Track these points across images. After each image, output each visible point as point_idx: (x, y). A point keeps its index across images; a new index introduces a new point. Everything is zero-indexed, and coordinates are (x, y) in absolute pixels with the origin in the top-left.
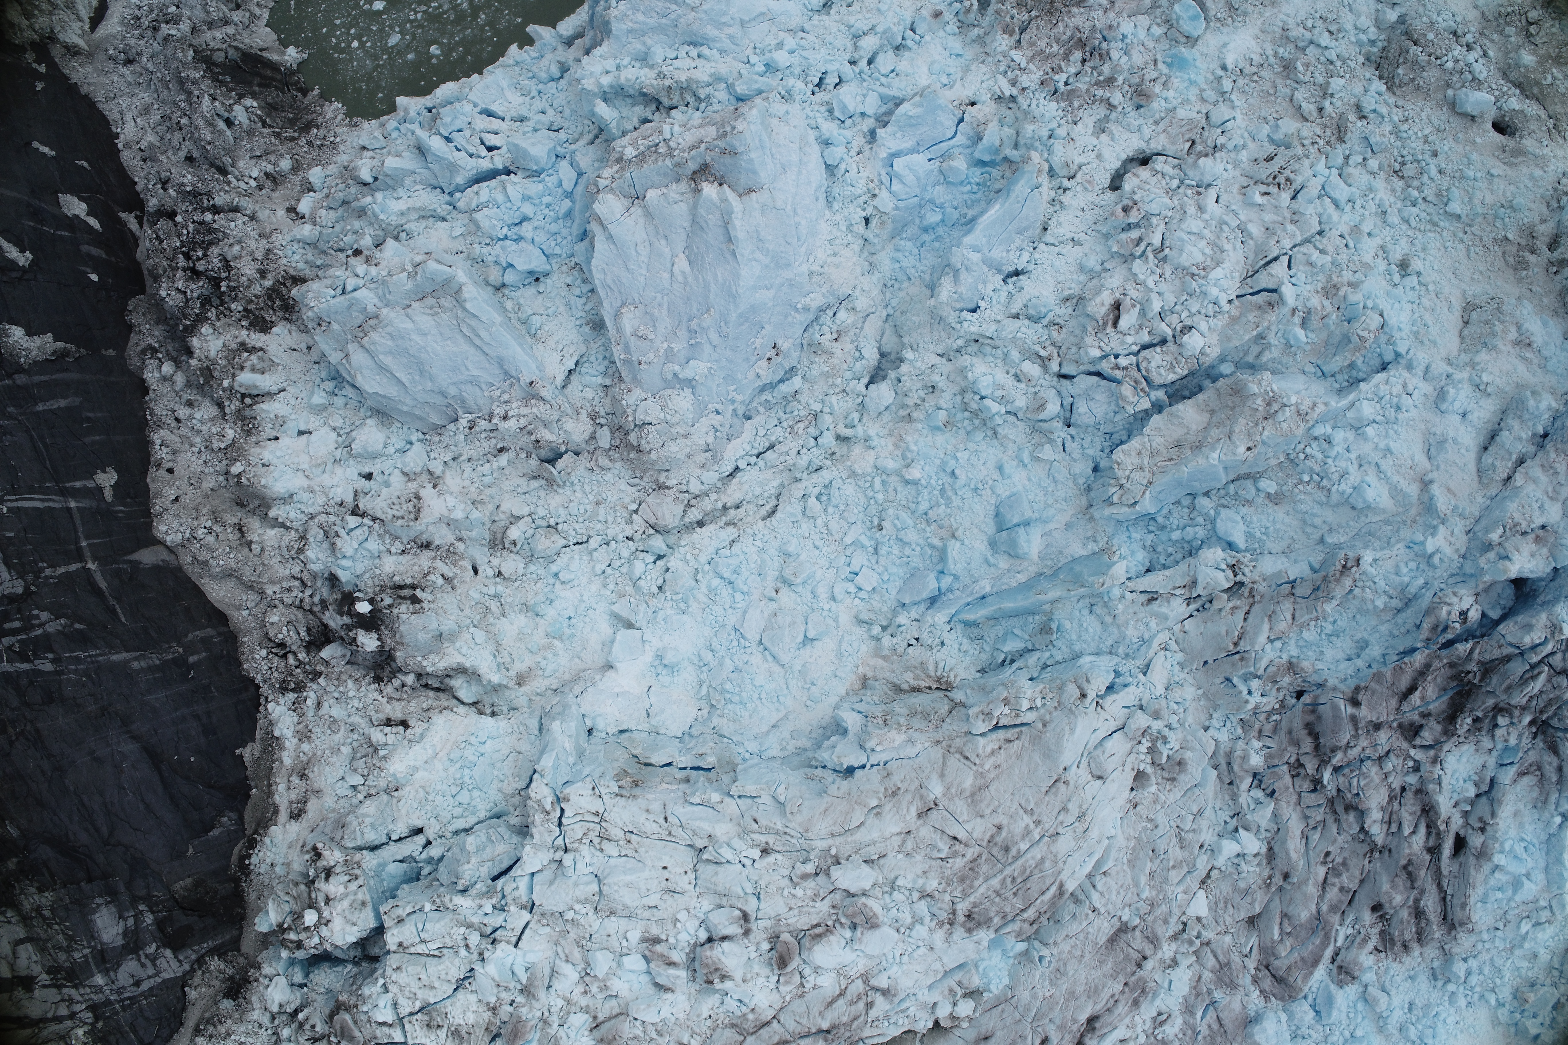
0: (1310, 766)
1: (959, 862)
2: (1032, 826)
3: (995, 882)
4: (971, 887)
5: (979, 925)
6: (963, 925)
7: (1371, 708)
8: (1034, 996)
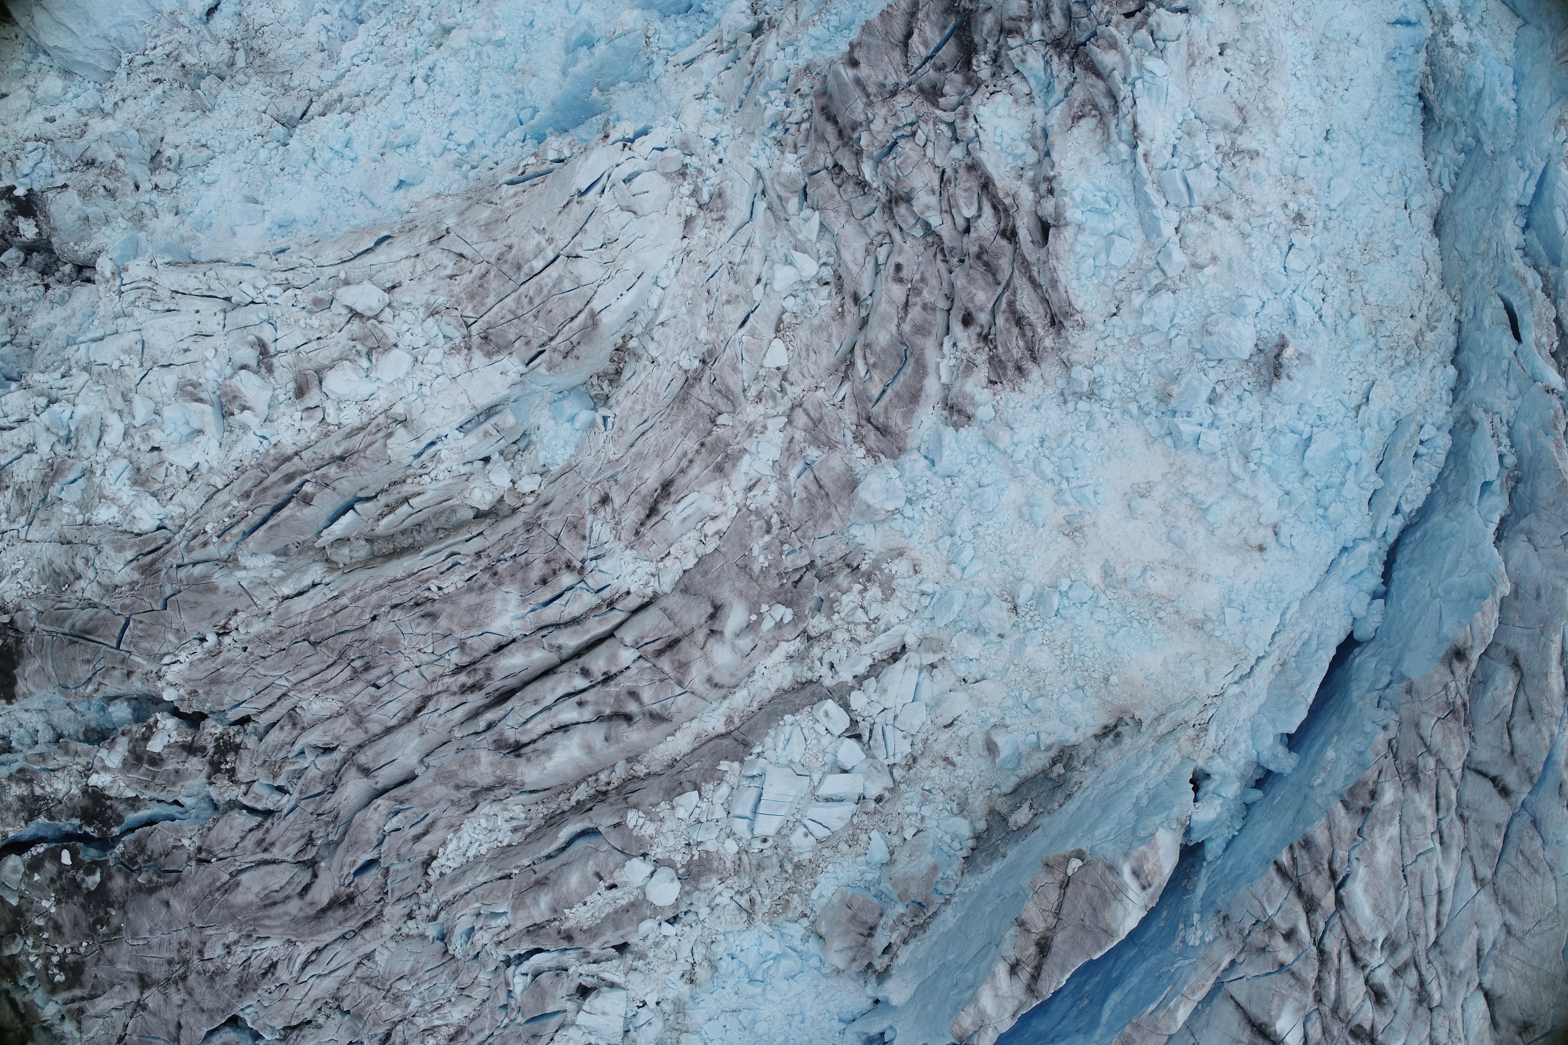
0: (847, 162)
1: (467, 278)
2: (544, 243)
3: (509, 302)
4: (483, 304)
5: (499, 349)
6: (480, 347)
7: (872, 65)
8: (597, 458)
